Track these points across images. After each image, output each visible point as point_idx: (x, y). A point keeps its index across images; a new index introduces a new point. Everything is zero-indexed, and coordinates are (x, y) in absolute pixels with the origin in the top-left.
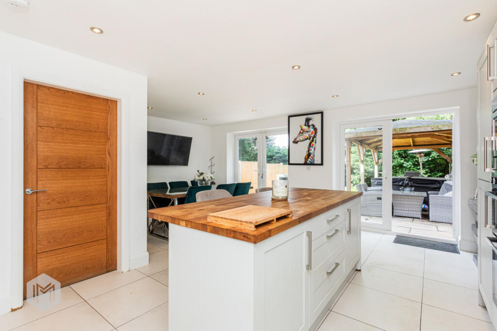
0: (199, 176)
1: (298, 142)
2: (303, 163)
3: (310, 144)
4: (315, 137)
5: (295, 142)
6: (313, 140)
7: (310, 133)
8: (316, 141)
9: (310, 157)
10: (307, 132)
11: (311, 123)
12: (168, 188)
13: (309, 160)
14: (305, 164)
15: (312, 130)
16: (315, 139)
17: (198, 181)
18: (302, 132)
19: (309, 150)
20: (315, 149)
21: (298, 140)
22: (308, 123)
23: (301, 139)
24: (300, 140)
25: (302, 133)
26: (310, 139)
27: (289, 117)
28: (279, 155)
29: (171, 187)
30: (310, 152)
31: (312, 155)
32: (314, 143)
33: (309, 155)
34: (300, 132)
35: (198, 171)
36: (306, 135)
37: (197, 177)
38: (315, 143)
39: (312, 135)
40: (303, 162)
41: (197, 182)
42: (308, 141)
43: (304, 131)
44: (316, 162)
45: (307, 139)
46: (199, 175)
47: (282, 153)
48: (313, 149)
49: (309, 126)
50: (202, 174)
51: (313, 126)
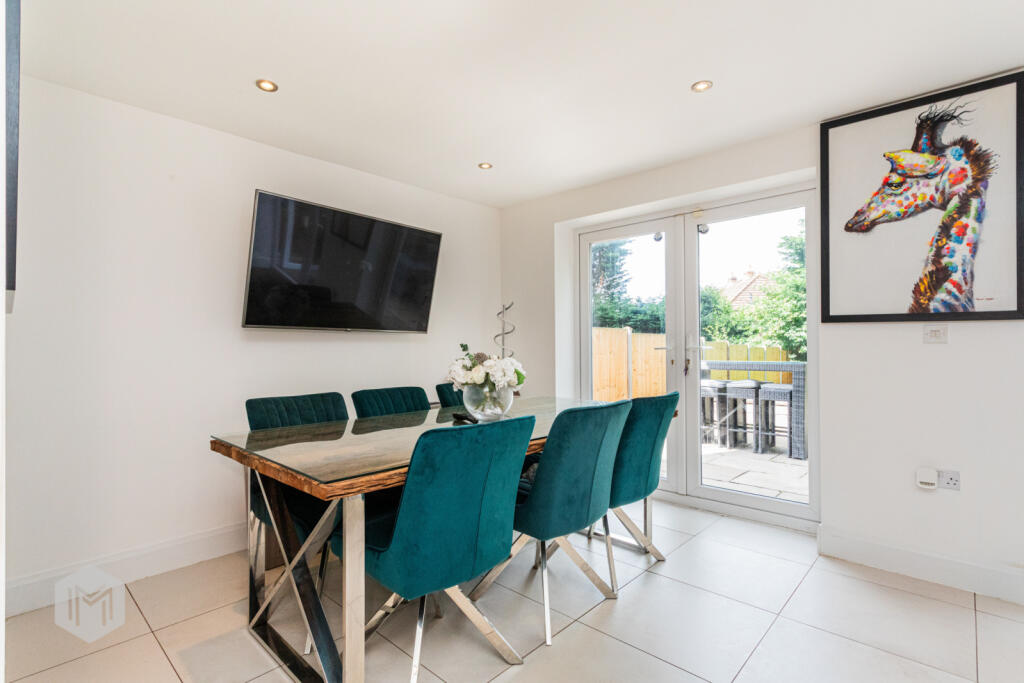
0: (470, 369)
1: (874, 223)
2: (905, 310)
3: (945, 229)
4: (977, 194)
5: (859, 225)
6: (963, 209)
7: (944, 181)
8: (982, 206)
9: (948, 285)
10: (927, 176)
11: (949, 134)
12: (345, 417)
13: (941, 295)
14: (919, 314)
15: (955, 162)
16: (975, 203)
17: (465, 390)
18: (898, 178)
19: (938, 255)
20: (974, 248)
21: (873, 215)
22: (933, 138)
23: (894, 209)
24: (886, 213)
25: (900, 185)
26: (943, 207)
27: (826, 127)
28: (640, 317)
29: (361, 412)
30: (945, 261)
31: (957, 277)
32: (969, 220)
33: (939, 275)
34: (887, 183)
35: (465, 348)
36: (925, 191)
37: (462, 372)
38: (979, 219)
39: (962, 187)
40: (904, 305)
41: (460, 392)
42: (936, 217)
43: (905, 176)
44: (979, 306)
45: (930, 206)
46: (469, 363)
47: (649, 312)
48: (962, 251)
49: (938, 150)
50: (480, 359)
51: (966, 145)
